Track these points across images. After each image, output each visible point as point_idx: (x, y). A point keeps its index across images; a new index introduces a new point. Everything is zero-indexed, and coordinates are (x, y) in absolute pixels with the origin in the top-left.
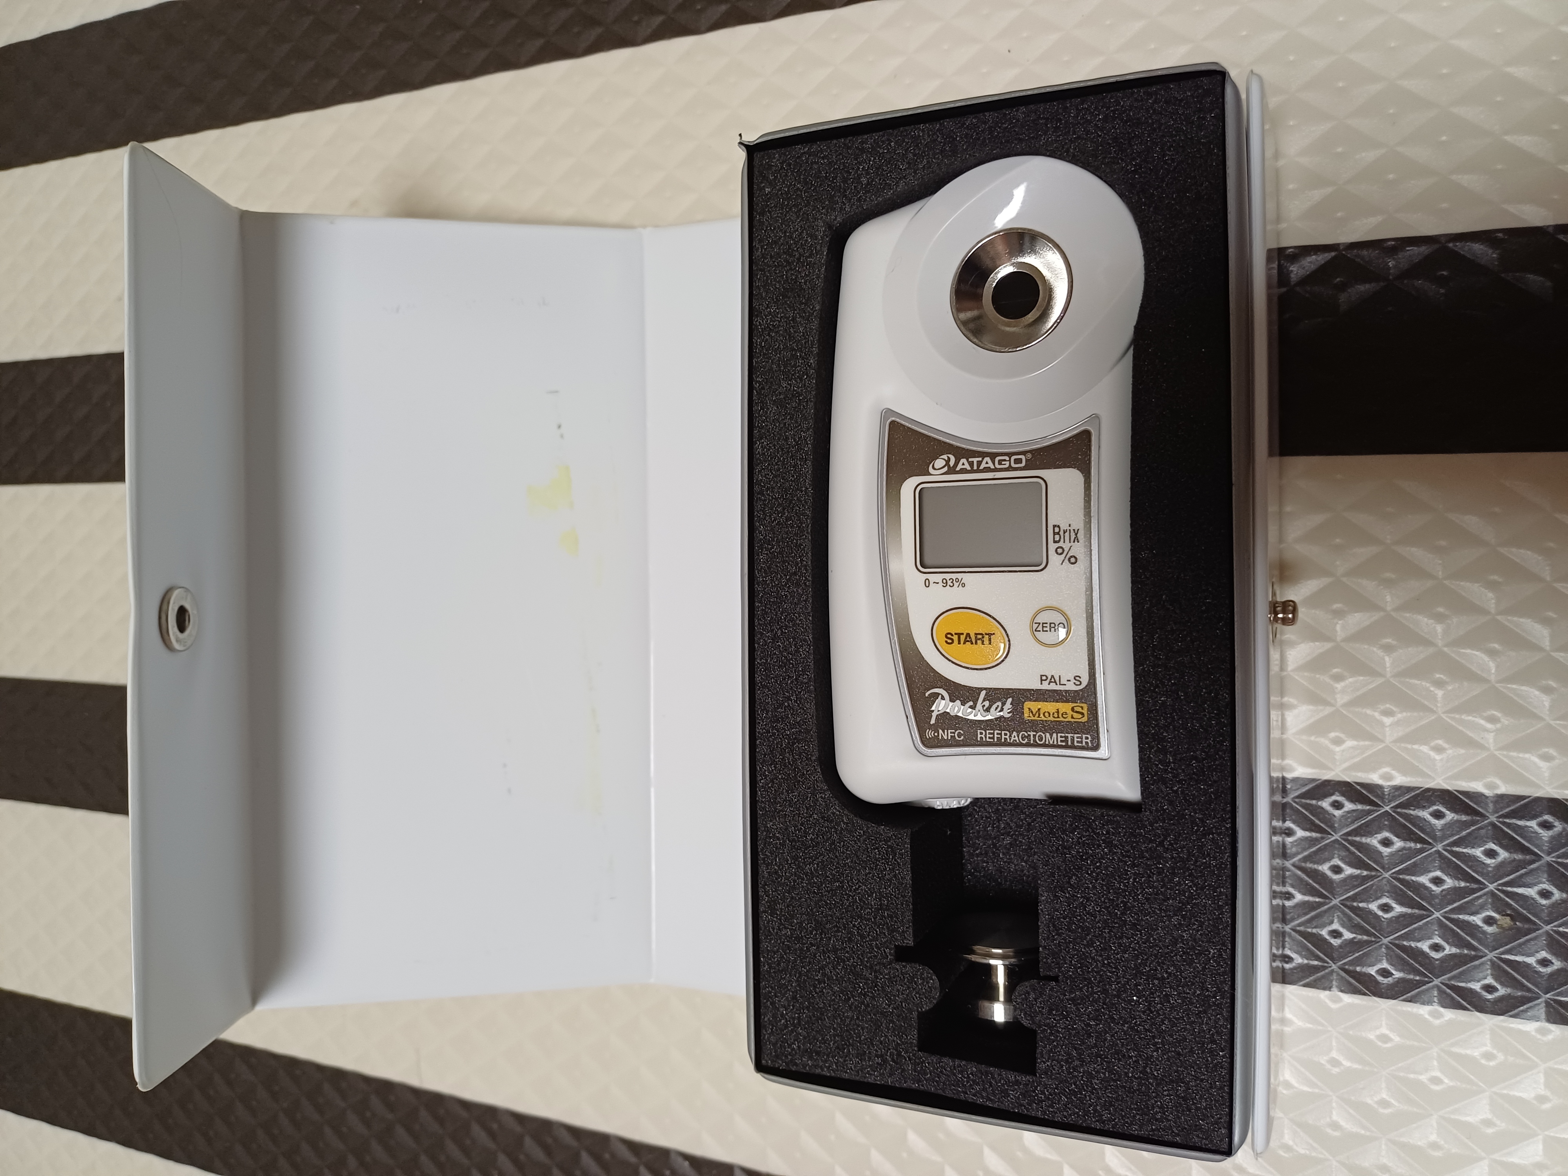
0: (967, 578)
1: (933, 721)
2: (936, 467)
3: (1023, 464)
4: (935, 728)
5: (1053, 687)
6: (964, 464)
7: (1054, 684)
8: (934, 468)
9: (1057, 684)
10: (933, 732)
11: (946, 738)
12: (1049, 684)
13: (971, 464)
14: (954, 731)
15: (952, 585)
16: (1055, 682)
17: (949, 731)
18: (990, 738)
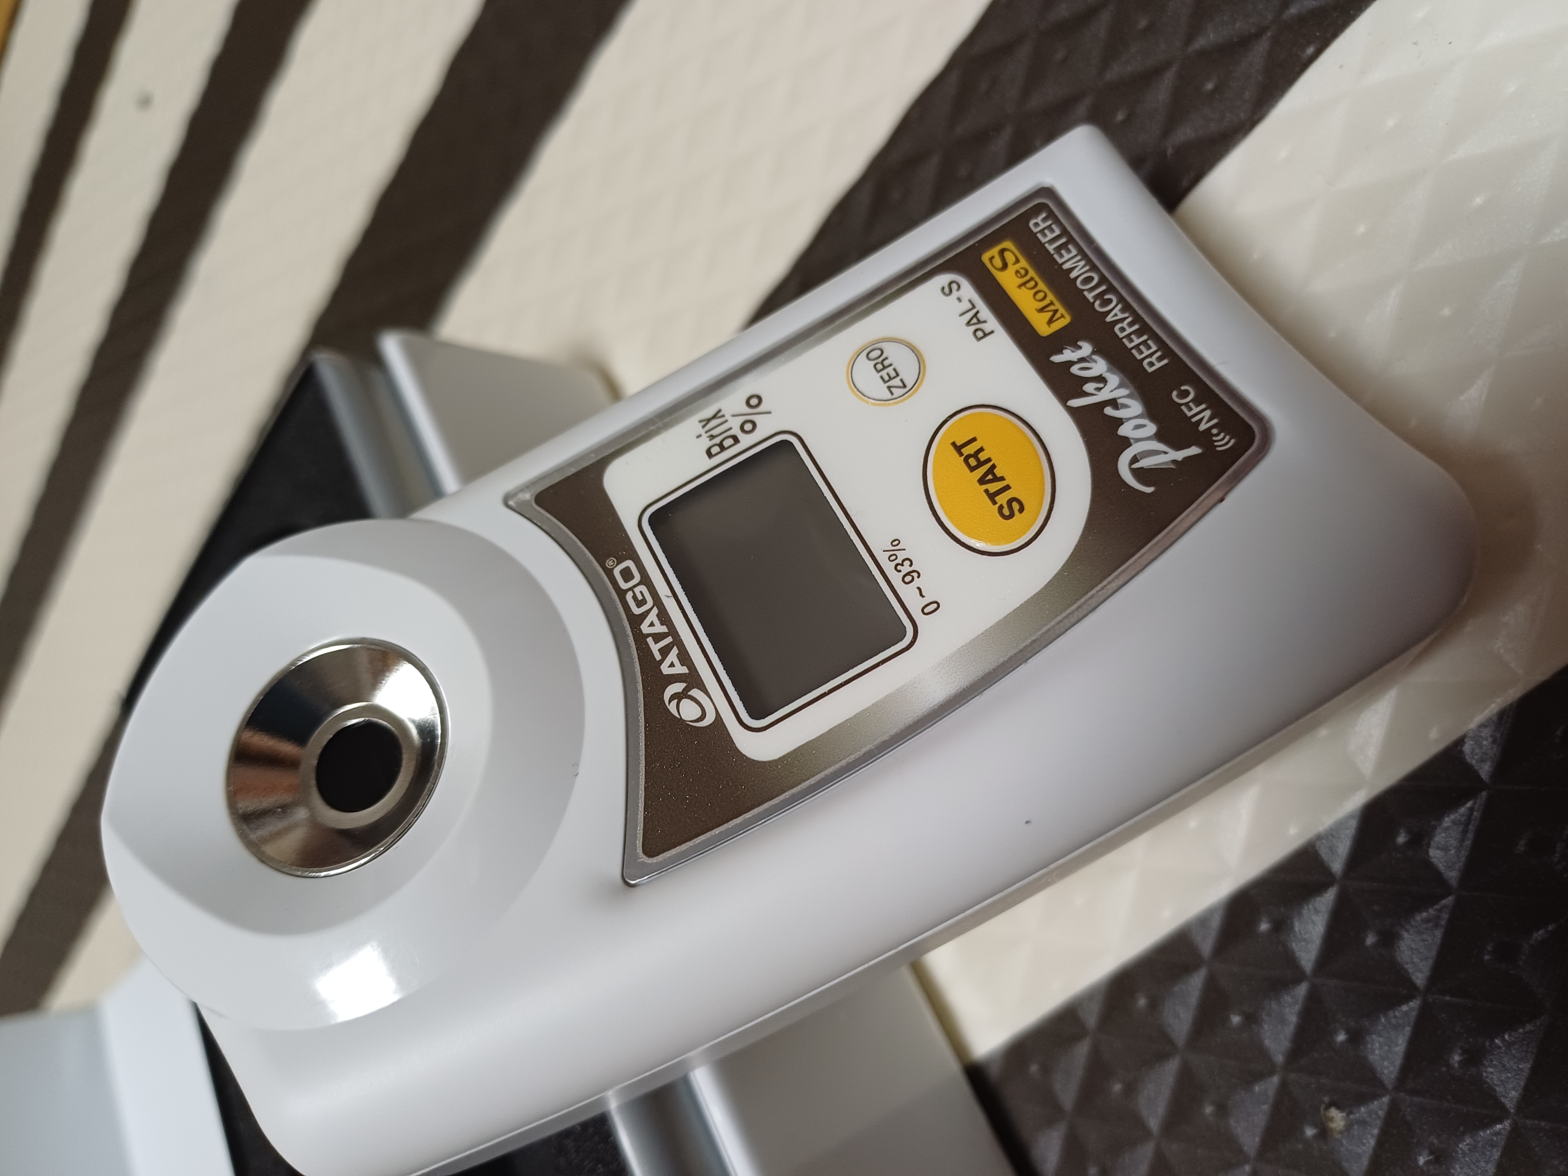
0: (879, 545)
1: (1194, 450)
2: (698, 713)
3: (629, 563)
4: (1204, 440)
5: (985, 313)
6: (672, 666)
7: (978, 315)
8: (703, 717)
9: (978, 312)
10: (1215, 438)
11: (1207, 413)
12: (985, 322)
13: (665, 652)
14: (1183, 408)
15: (907, 563)
16: (975, 315)
17: (1189, 414)
18: (1149, 348)
